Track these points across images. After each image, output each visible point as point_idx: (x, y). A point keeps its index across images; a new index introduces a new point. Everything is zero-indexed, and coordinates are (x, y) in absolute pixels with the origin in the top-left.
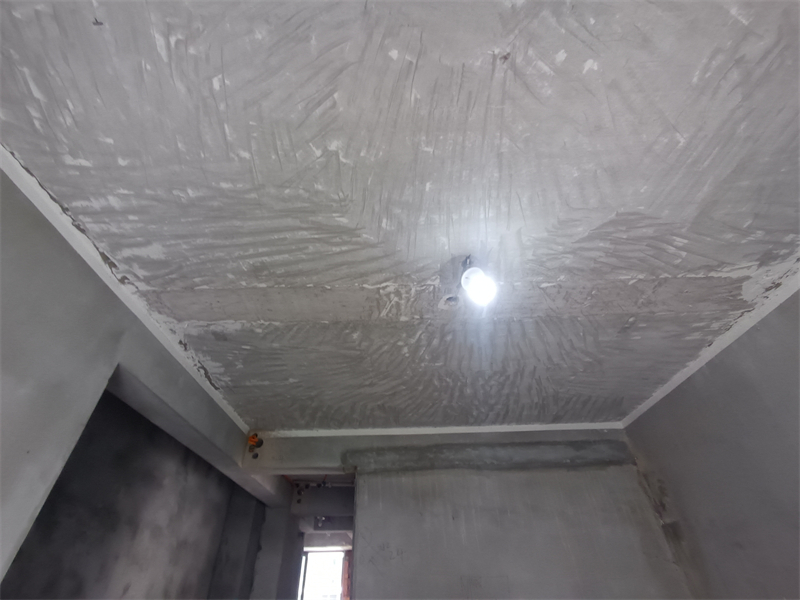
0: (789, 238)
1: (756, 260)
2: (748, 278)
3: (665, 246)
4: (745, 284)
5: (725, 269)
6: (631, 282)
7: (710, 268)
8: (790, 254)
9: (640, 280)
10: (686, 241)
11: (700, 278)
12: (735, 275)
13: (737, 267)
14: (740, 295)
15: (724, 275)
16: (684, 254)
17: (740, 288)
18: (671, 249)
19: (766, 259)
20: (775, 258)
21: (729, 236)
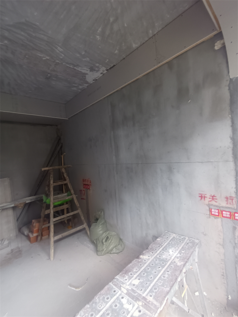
0: (97, 65)
1: (89, 69)
2: (87, 74)
3: (54, 48)
4: (87, 76)
5: (79, 68)
6: (44, 59)
7: (75, 66)
8: (98, 71)
9: (47, 59)
10: (62, 50)
11: (71, 68)
12: (83, 71)
13: (83, 68)
14: (86, 79)
15: (80, 70)
16: (63, 55)
17: (85, 77)
18: (58, 51)
19: (92, 69)
20: (95, 70)
21: (78, 55)
